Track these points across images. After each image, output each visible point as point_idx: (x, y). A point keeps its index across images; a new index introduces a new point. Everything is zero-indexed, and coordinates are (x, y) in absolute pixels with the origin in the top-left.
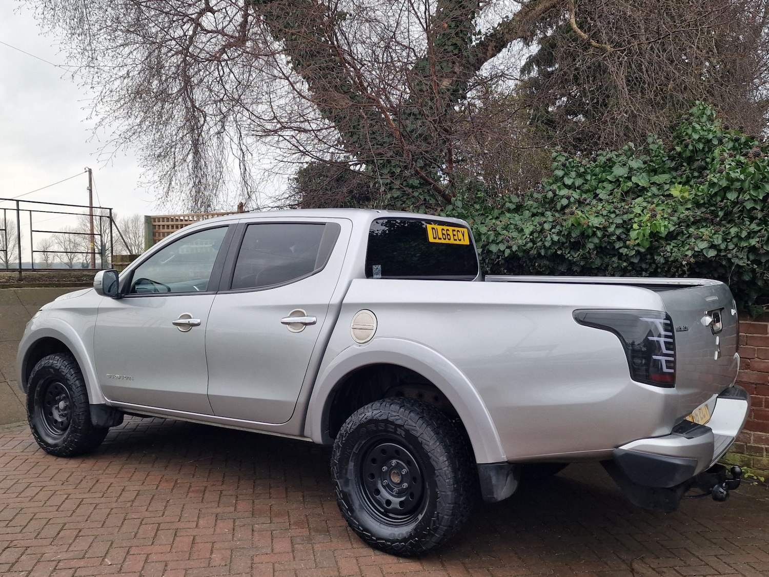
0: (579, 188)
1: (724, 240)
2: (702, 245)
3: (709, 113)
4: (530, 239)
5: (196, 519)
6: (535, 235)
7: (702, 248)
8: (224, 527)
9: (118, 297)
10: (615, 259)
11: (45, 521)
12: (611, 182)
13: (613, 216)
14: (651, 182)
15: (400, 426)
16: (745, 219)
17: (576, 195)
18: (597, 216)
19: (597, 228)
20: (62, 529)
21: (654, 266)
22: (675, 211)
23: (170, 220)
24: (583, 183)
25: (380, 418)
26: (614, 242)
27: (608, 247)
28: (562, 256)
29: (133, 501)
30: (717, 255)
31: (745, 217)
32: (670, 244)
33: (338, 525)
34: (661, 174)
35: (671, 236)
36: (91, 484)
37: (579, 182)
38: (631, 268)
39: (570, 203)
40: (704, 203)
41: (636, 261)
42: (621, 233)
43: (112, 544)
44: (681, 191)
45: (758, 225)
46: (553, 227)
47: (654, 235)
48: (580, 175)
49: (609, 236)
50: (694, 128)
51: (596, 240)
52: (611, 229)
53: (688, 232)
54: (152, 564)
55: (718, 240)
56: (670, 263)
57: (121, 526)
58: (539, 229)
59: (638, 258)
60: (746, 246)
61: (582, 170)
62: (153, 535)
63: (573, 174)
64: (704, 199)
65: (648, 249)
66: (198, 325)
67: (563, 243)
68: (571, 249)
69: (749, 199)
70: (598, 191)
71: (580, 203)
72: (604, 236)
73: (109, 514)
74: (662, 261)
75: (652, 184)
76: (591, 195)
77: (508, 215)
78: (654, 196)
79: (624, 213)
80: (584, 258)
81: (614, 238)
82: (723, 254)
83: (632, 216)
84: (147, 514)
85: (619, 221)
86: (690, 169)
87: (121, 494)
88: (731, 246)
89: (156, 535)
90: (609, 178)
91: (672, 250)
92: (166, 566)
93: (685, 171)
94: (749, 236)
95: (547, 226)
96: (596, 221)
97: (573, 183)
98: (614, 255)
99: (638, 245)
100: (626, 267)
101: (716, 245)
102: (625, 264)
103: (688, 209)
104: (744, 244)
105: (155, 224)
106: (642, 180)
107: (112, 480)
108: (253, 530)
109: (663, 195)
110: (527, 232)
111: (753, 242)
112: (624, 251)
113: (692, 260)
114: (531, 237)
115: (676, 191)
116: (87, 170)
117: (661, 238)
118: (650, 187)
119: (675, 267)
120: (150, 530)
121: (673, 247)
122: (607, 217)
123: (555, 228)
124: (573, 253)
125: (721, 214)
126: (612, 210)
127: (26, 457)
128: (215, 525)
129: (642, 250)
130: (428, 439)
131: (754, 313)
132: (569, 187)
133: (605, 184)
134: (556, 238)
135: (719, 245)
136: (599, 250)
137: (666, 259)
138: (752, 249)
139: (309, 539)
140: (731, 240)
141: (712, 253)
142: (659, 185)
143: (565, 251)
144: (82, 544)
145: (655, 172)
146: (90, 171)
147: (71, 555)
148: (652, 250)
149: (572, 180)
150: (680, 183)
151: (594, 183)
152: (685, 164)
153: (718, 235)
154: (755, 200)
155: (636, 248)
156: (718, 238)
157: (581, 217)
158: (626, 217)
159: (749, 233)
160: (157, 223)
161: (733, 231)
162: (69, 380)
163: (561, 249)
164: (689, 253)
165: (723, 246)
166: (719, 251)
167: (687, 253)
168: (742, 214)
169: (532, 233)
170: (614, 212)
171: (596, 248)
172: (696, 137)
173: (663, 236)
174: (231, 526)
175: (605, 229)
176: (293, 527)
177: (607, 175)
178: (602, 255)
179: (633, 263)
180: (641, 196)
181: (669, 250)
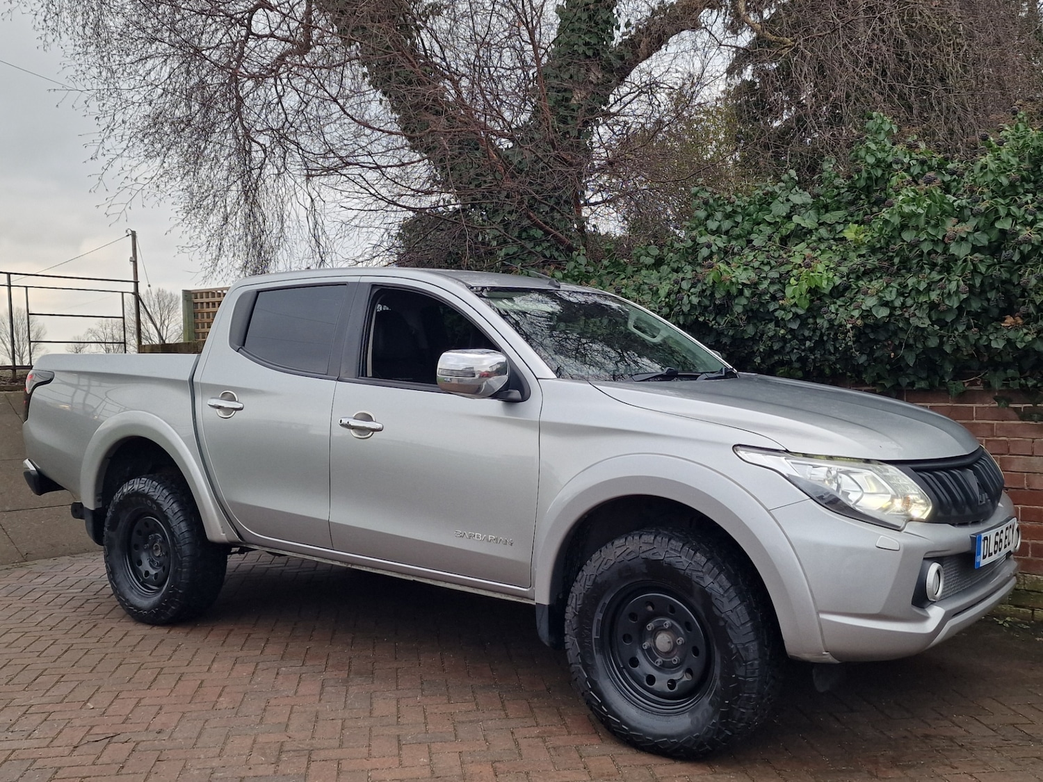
0: (727, 233)
1: (900, 294)
2: (870, 302)
3: (887, 127)
4: (666, 303)
5: (209, 663)
6: (673, 297)
7: (871, 305)
8: (244, 671)
10: (771, 326)
11: (21, 667)
12: (770, 224)
13: (767, 268)
14: (820, 222)
16: (925, 266)
17: (720, 242)
18: (745, 269)
19: (743, 284)
20: (40, 675)
21: (818, 333)
22: (845, 259)
23: (216, 295)
24: (732, 227)
26: (768, 302)
27: (761, 310)
28: (705, 323)
29: (135, 646)
30: (891, 315)
31: (925, 264)
32: (835, 303)
33: (388, 667)
34: (834, 210)
35: (837, 292)
36: (86, 628)
37: (727, 225)
38: (790, 337)
39: (712, 254)
40: (881, 248)
41: (795, 326)
42: (775, 291)
43: (99, 688)
44: (856, 233)
45: (940, 273)
46: (693, 286)
47: (814, 291)
48: (728, 216)
49: (760, 295)
50: (868, 148)
51: (744, 302)
52: (763, 286)
53: (857, 285)
54: (143, 708)
55: (890, 296)
56: (836, 327)
57: (114, 671)
58: (676, 288)
59: (798, 322)
60: (925, 302)
61: (729, 209)
62: (152, 678)
63: (719, 215)
64: (879, 241)
65: (808, 310)
67: (706, 307)
68: (717, 314)
69: (925, 239)
70: (753, 236)
71: (726, 253)
72: (753, 294)
73: (102, 659)
74: (826, 325)
75: (820, 224)
76: (743, 242)
77: (644, 272)
78: (820, 240)
79: (782, 264)
80: (732, 325)
81: (767, 297)
82: (898, 312)
83: (790, 267)
84: (150, 659)
85: (774, 274)
86: (869, 202)
87: (122, 639)
88: (909, 302)
89: (155, 680)
90: (768, 218)
91: (837, 310)
92: (160, 709)
93: (863, 205)
94: (929, 289)
95: (685, 285)
96: (743, 276)
97: (719, 227)
98: (771, 321)
99: (795, 305)
100: (784, 336)
101: (888, 302)
102: (782, 332)
103: (860, 256)
104: (922, 299)
105: (196, 301)
106: (806, 220)
107: (113, 625)
108: (278, 674)
109: (834, 239)
110: (663, 293)
111: (934, 296)
112: (780, 314)
113: (859, 322)
114: (667, 300)
115: (850, 233)
116: (130, 232)
117: (824, 295)
118: (817, 229)
119: (842, 333)
120: (149, 675)
121: (840, 306)
122: (758, 270)
123: (695, 287)
124: (718, 319)
125: (896, 260)
126: (766, 261)
127: (11, 602)
128: (232, 669)
129: (801, 312)
131: (954, 392)
132: (713, 233)
133: (762, 227)
134: (695, 300)
135: (892, 301)
136: (750, 314)
137: (831, 321)
138: (933, 306)
139: (346, 682)
140: (909, 293)
141: (883, 313)
142: (830, 225)
143: (709, 317)
144: (63, 689)
145: (826, 208)
146: (134, 235)
147: (45, 700)
148: (813, 312)
149: (717, 224)
150: (856, 222)
151: (747, 226)
152: (863, 197)
153: (891, 289)
154: (933, 241)
155: (793, 310)
156: (891, 292)
157: (725, 271)
158: (783, 269)
159: (929, 285)
160: (199, 300)
161: (911, 282)
163: (704, 315)
164: (856, 313)
165: (898, 303)
166: (893, 308)
167: (853, 313)
168: (922, 260)
169: (668, 295)
170: (769, 263)
171: (745, 311)
172: (871, 160)
173: (827, 292)
174: (252, 669)
175: (755, 285)
176: (328, 669)
177: (764, 215)
178: (756, 321)
179: (792, 330)
180: (804, 241)
181: (833, 311)
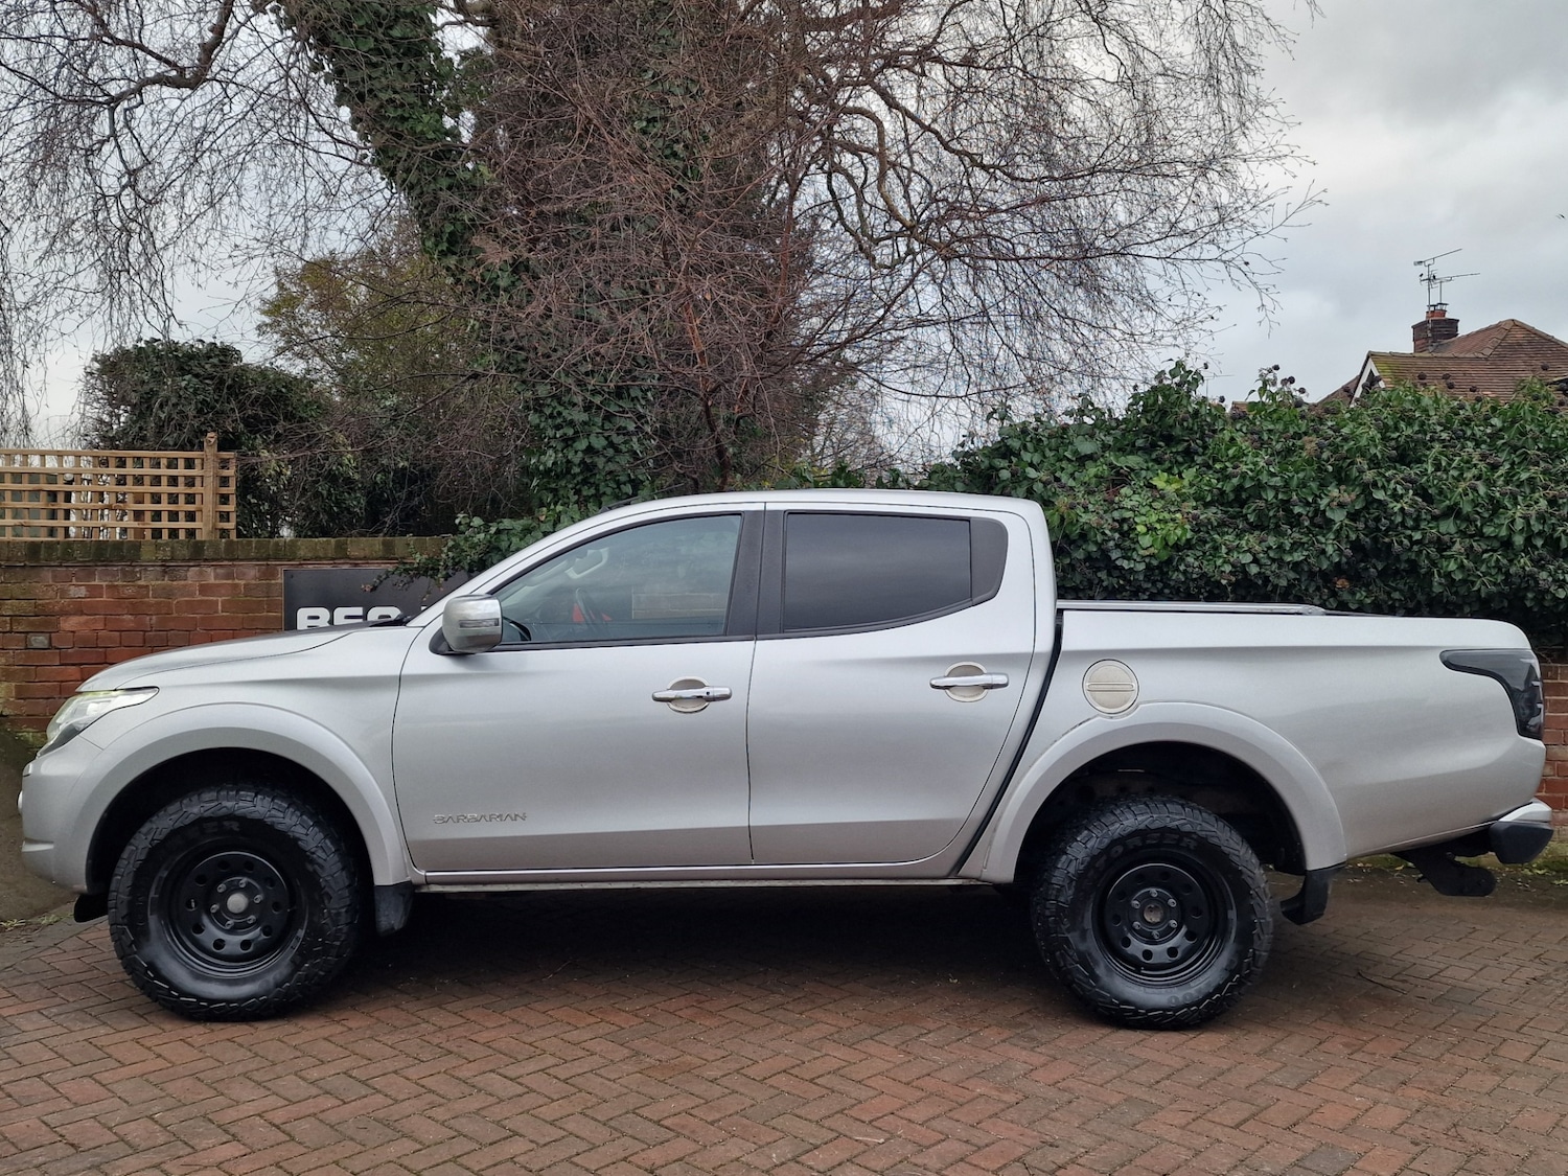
2: (1245, 559)
9: (458, 655)
15: (1188, 834)
18: (1084, 512)
25: (1152, 827)
44: (1167, 482)
49: (1106, 542)
66: (726, 697)
109: (1145, 486)
115: (1159, 481)
125: (1252, 517)
130: (1237, 847)
142: (1133, 470)
150: (1165, 471)
162: (299, 839)
171: (1088, 558)
